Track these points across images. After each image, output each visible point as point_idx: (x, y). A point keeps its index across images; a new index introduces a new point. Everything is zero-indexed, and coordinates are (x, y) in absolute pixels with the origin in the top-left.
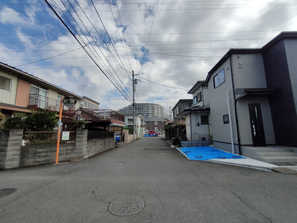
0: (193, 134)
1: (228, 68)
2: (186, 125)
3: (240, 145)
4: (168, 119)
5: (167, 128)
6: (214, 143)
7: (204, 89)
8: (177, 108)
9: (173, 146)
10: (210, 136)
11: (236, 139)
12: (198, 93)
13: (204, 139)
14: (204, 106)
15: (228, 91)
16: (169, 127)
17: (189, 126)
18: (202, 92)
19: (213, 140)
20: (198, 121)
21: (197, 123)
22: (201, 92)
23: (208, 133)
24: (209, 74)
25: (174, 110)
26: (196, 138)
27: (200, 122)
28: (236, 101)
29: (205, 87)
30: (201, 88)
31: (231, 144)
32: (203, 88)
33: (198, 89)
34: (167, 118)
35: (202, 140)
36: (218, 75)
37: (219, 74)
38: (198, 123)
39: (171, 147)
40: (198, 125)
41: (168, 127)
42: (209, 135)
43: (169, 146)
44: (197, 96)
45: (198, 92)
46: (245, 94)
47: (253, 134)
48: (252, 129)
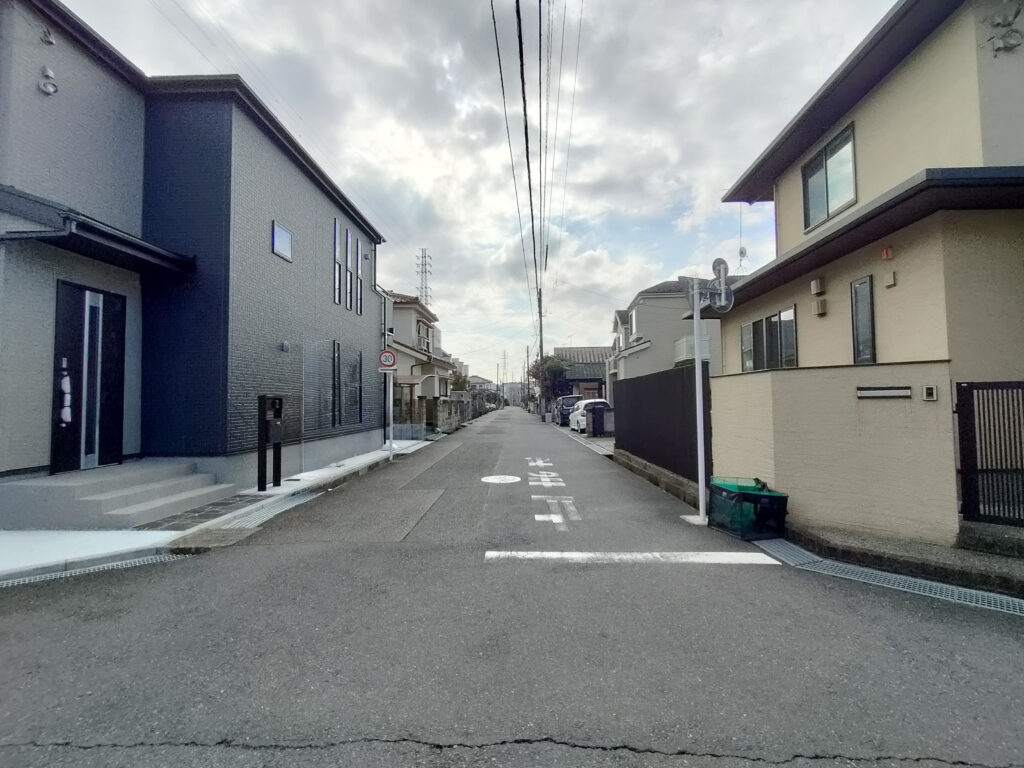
46: (64, 230)
47: (57, 420)
48: (58, 395)
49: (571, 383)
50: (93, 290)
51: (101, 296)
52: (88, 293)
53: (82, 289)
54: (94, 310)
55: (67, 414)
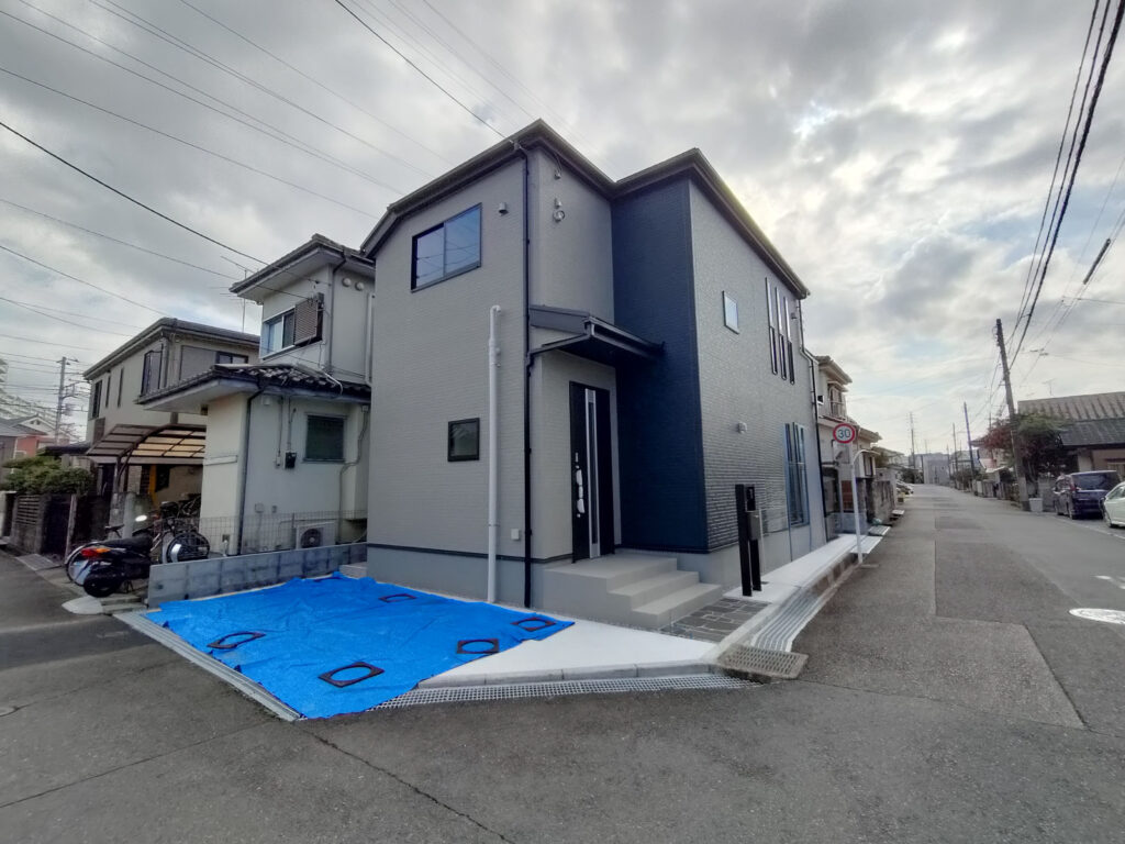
0: (249, 510)
1: (506, 206)
2: (205, 462)
3: (529, 561)
4: (35, 427)
5: (29, 479)
6: (371, 552)
7: (339, 288)
8: (134, 367)
9: (84, 606)
10: (340, 521)
11: (516, 532)
12: (312, 295)
13: (312, 540)
14: (330, 368)
15: (498, 308)
16: (53, 473)
17: (234, 472)
18: (327, 301)
19: (369, 541)
20: (289, 443)
21: (284, 452)
22: (321, 296)
23: (336, 509)
24: (394, 217)
25: (104, 378)
26: (271, 533)
27: (299, 448)
28: (532, 357)
29: (348, 281)
30: (325, 277)
31: (485, 556)
32: (338, 278)
33: (308, 276)
34: (26, 423)
35: (306, 544)
36: (441, 231)
37: (447, 225)
38: (289, 455)
39: (71, 615)
40: (290, 462)
41: (38, 470)
42: (337, 517)
43: (51, 605)
44: (289, 315)
45: (308, 290)
46: (585, 335)
47: (575, 510)
48: (575, 486)
49: (1071, 453)
50: (591, 388)
51: (594, 392)
52: (586, 390)
53: (585, 386)
54: (590, 404)
55: (581, 508)
